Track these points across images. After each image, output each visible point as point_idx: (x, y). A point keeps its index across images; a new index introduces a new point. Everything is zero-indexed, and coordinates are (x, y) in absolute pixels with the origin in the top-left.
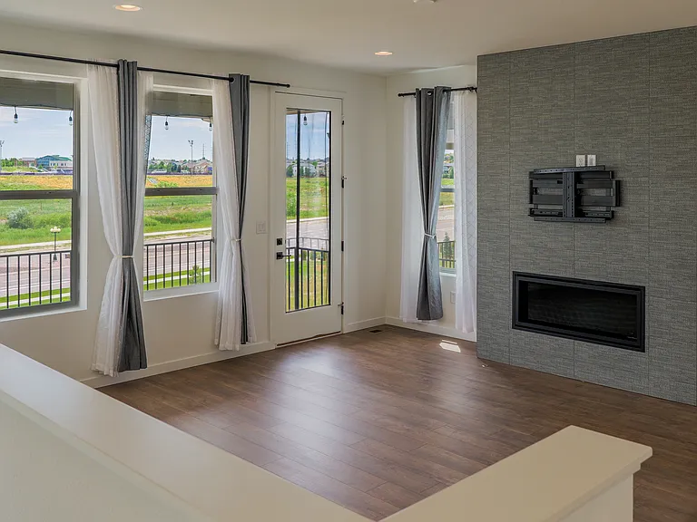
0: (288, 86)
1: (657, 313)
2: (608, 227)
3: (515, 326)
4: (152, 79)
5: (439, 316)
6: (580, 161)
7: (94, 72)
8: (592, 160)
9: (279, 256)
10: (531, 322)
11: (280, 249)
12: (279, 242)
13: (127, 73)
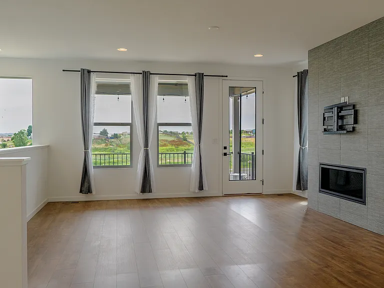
0: (227, 76)
1: (371, 185)
2: (353, 136)
3: (320, 191)
4: (158, 78)
5: (305, 188)
6: (342, 101)
7: (133, 77)
8: (347, 99)
9: (225, 154)
10: (330, 190)
11: (225, 151)
12: (225, 148)
13: (146, 76)
